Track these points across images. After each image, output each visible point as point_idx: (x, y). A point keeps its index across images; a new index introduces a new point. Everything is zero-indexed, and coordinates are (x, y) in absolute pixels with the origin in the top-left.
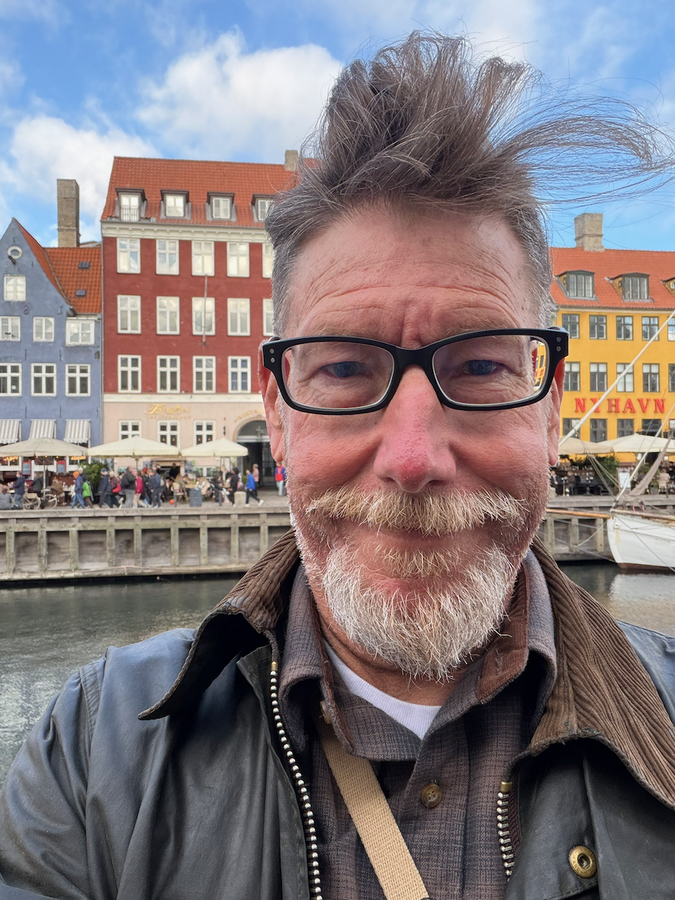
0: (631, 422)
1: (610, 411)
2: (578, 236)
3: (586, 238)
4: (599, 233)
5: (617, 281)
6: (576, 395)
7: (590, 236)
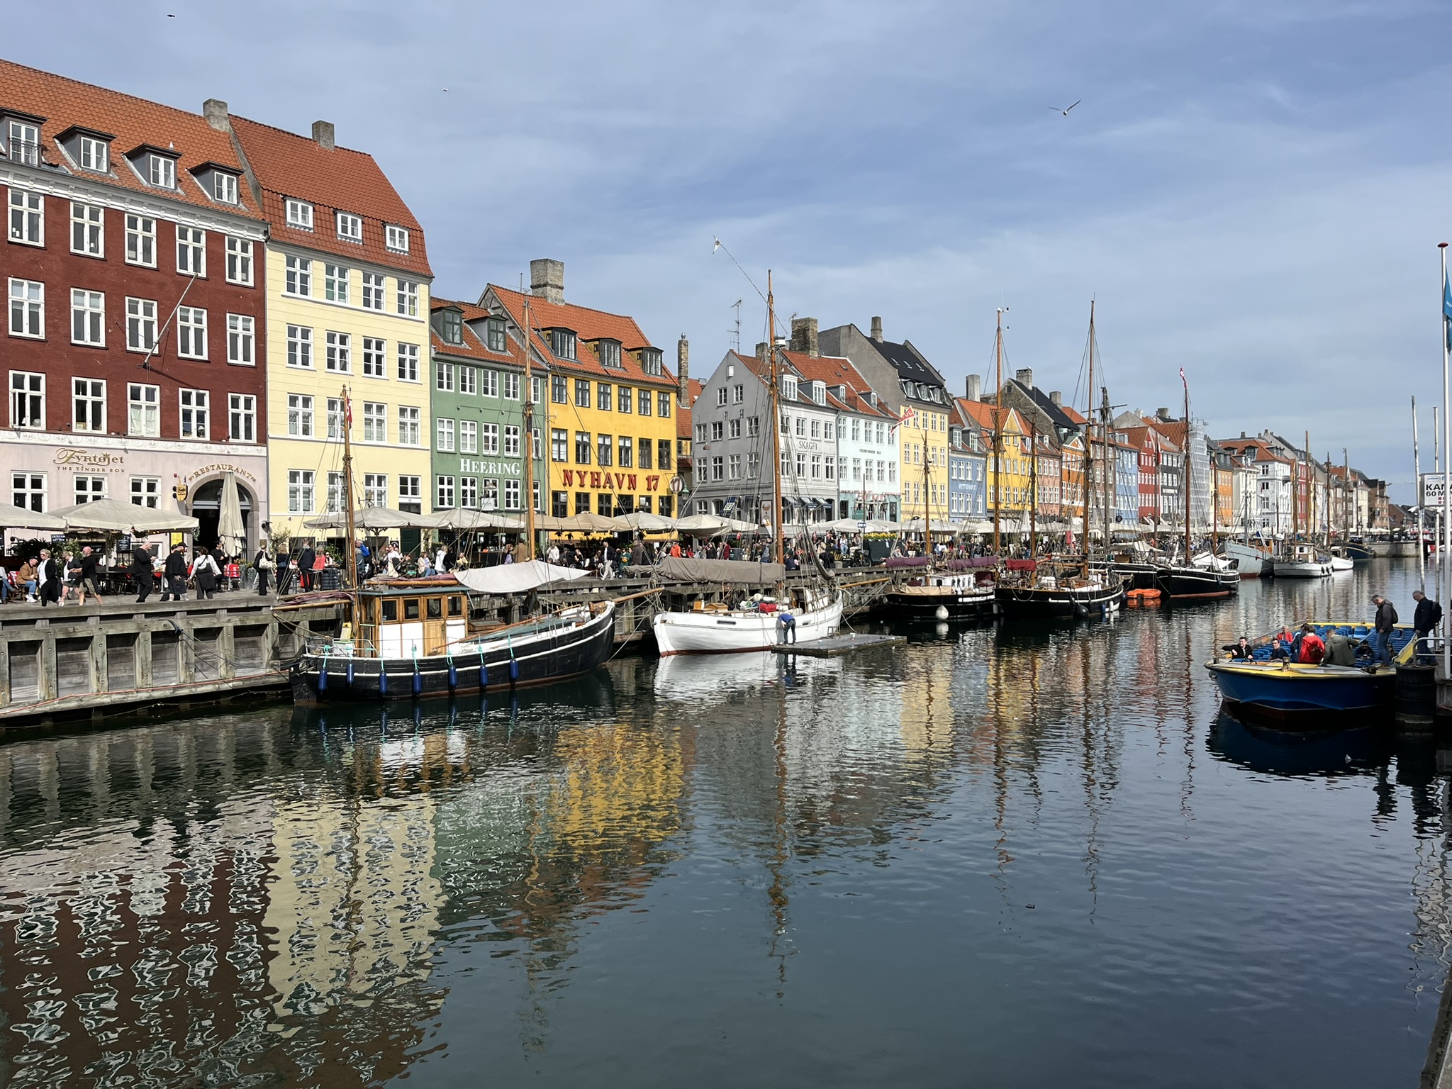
0: (608, 497)
1: (592, 486)
2: (535, 284)
3: (549, 288)
4: (560, 285)
5: (592, 344)
6: (564, 466)
7: (551, 285)
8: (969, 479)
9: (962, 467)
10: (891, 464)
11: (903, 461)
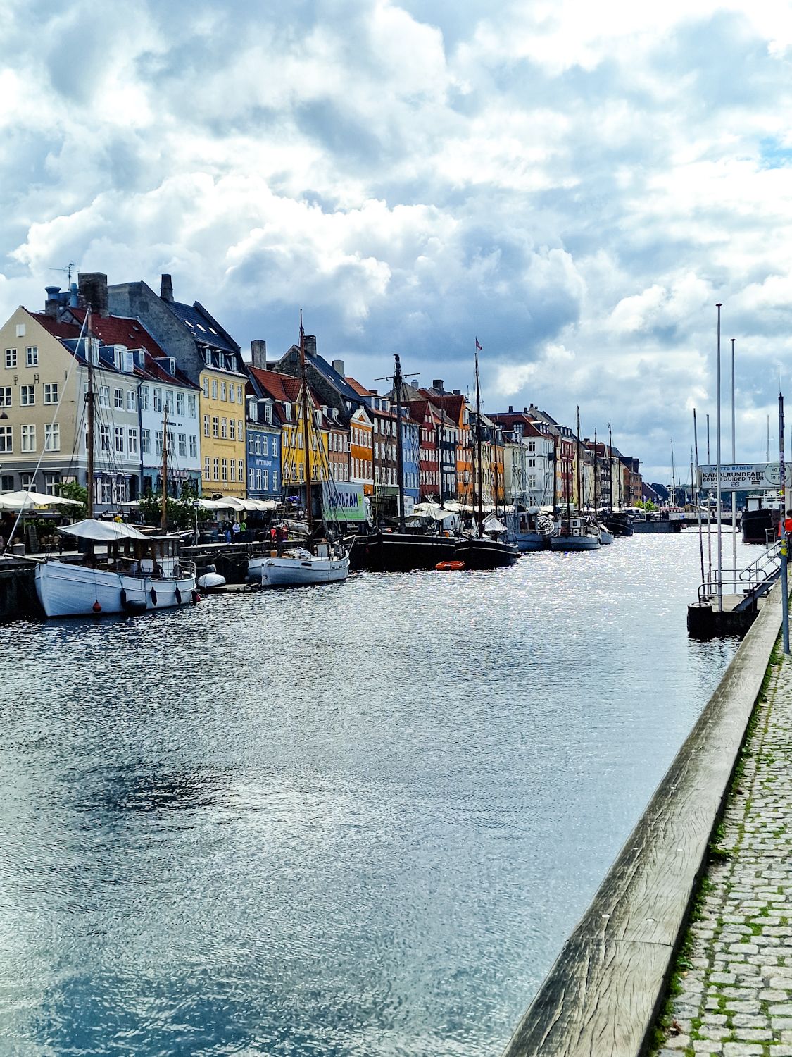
8: (265, 454)
9: (258, 442)
10: (193, 438)
11: (203, 435)
